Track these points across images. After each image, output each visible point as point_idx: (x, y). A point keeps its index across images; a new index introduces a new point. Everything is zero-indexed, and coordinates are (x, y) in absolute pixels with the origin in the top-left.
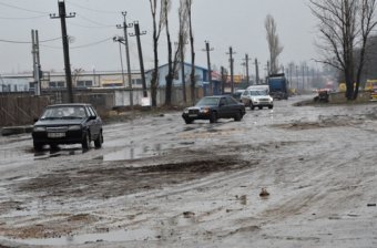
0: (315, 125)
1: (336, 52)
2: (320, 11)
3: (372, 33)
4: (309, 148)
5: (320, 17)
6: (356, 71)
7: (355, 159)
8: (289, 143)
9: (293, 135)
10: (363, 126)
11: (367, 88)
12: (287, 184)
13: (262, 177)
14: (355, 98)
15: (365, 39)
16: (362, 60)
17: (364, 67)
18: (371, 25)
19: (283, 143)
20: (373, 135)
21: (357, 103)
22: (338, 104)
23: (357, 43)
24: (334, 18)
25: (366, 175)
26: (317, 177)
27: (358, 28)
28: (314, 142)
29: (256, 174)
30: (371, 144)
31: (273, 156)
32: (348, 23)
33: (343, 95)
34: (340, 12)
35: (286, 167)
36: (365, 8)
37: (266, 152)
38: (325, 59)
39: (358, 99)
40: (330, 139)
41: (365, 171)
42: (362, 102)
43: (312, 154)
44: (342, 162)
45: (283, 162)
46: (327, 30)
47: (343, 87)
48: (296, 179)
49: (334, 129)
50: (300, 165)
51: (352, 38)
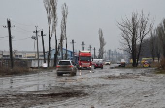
0: (118, 77)
1: (129, 45)
2: (122, 28)
3: (145, 38)
4: (114, 88)
5: (122, 30)
6: (137, 54)
7: (134, 93)
8: (106, 85)
9: (108, 82)
10: (139, 78)
11: (142, 62)
12: (103, 103)
13: (92, 100)
14: (137, 66)
15: (141, 40)
16: (140, 49)
17: (141, 53)
18: (144, 35)
19: (103, 85)
20: (143, 83)
21: (137, 68)
22: (129, 68)
23: (138, 42)
24: (128, 31)
25: (137, 101)
26: (116, 101)
27: (139, 35)
28: (117, 85)
29: (90, 99)
30: (142, 86)
31: (98, 91)
32: (134, 34)
33: (132, 64)
34: (131, 28)
35: (103, 96)
36: (142, 27)
37: (96, 89)
38: (124, 48)
39: (138, 66)
40: (124, 84)
41: (137, 99)
42: (140, 68)
43: (115, 91)
44: (128, 94)
45: (102, 94)
46: (125, 36)
47: (132, 61)
48: (107, 101)
49: (126, 79)
50: (110, 95)
51: (136, 40)
